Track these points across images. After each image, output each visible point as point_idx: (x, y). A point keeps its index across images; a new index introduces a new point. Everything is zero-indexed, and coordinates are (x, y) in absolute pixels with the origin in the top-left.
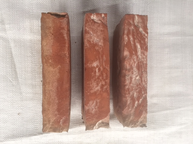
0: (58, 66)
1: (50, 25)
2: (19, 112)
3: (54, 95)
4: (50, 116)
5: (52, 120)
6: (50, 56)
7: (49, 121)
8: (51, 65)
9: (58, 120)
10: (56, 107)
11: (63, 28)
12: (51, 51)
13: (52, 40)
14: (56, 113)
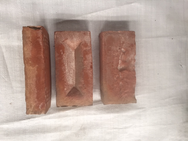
0: (36, 66)
1: (29, 35)
2: (11, 102)
3: (33, 87)
4: (32, 102)
5: (33, 106)
6: (30, 58)
7: (31, 106)
8: (31, 65)
9: (38, 106)
10: (35, 96)
11: (39, 38)
12: (31, 55)
13: (31, 47)
14: (36, 100)
